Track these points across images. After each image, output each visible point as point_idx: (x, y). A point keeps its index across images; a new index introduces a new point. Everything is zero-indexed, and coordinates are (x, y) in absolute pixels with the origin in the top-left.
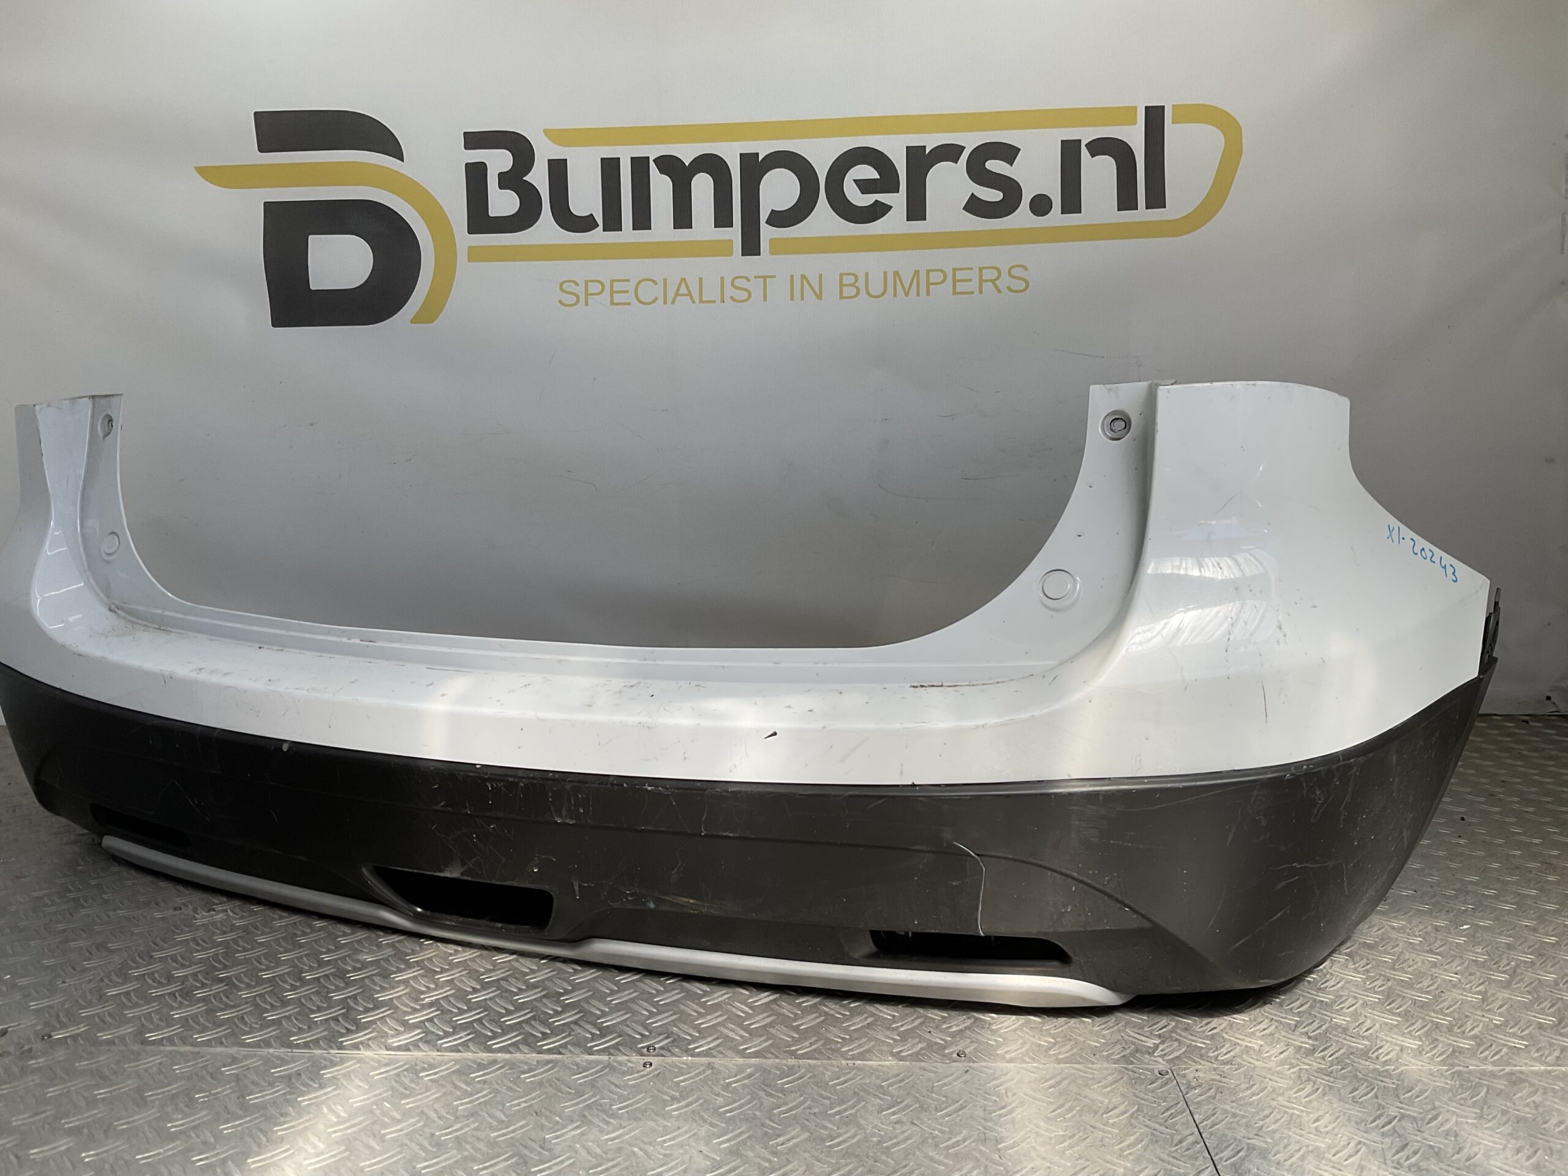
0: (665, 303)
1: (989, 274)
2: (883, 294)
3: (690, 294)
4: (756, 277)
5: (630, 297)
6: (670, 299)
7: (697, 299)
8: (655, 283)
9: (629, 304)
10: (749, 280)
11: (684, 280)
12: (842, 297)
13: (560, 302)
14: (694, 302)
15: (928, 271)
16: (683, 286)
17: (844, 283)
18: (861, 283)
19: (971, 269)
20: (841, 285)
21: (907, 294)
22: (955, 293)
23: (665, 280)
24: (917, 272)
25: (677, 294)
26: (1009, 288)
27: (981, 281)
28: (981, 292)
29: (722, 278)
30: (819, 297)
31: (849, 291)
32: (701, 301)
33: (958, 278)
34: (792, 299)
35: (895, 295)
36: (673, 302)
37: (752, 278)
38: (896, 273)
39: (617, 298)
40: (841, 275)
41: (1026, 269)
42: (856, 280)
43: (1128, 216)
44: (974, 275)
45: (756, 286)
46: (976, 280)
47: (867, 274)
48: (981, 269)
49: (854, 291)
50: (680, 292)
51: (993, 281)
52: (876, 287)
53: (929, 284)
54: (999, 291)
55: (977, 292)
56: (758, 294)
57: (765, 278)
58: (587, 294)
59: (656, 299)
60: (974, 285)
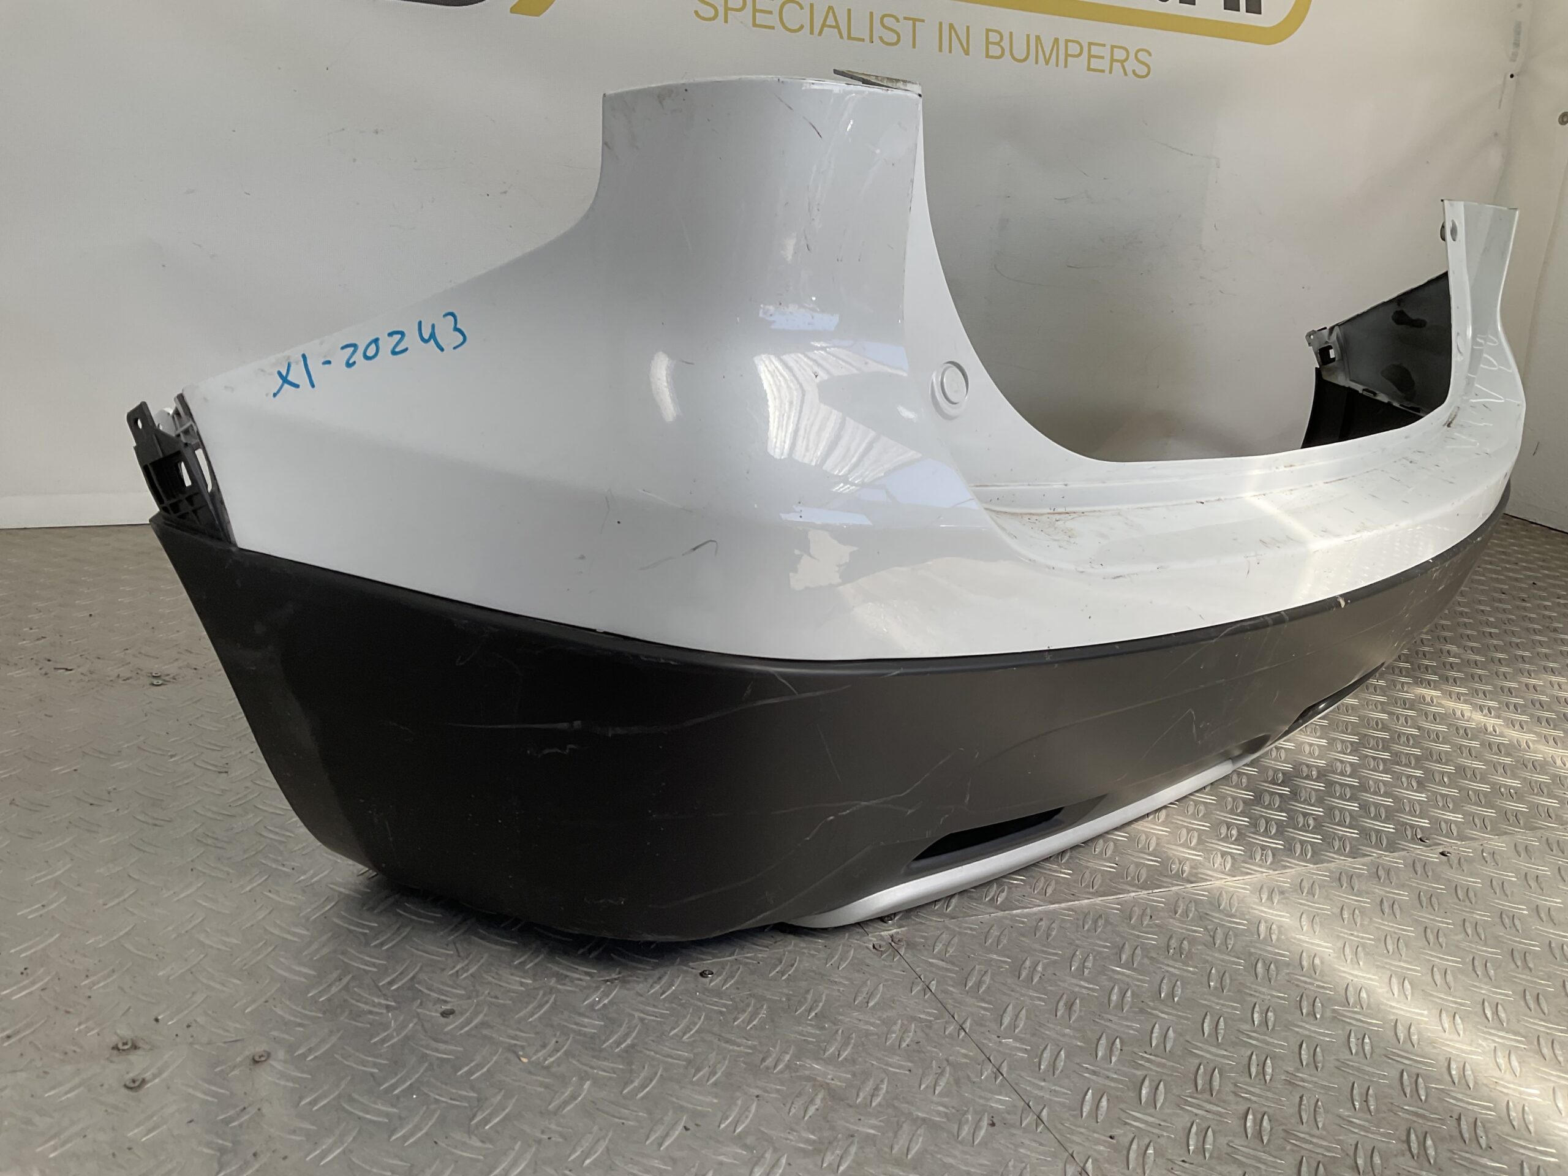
0: (812, 33)
1: (1119, 54)
2: (1025, 60)
3: (837, 27)
4: (905, 18)
5: (773, 20)
6: (816, 30)
7: (845, 35)
8: (802, 8)
9: (773, 28)
10: (898, 21)
11: (831, 8)
12: (988, 56)
13: (696, 12)
14: (841, 37)
15: (1067, 41)
16: (831, 14)
17: (990, 40)
18: (1005, 44)
19: (1104, 45)
20: (988, 43)
21: (1047, 63)
22: (1089, 69)
23: (812, 5)
24: (1056, 40)
25: (824, 25)
26: (1134, 71)
27: (1113, 60)
28: (1111, 72)
29: (871, 14)
30: (967, 53)
31: (995, 50)
32: (849, 37)
33: (1092, 53)
34: (941, 50)
35: (1037, 62)
36: (820, 33)
37: (901, 18)
38: (1038, 38)
39: (761, 18)
40: (988, 31)
41: (1150, 54)
42: (1001, 39)
43: (1231, 16)
44: (1105, 52)
45: (905, 28)
46: (1108, 57)
47: (1011, 33)
48: (1113, 47)
49: (999, 53)
50: (828, 23)
51: (1122, 62)
52: (1020, 52)
53: (1067, 55)
54: (1126, 74)
55: (1107, 71)
56: (906, 38)
57: (915, 20)
58: (727, 9)
59: (802, 27)
60: (1105, 64)
